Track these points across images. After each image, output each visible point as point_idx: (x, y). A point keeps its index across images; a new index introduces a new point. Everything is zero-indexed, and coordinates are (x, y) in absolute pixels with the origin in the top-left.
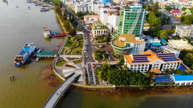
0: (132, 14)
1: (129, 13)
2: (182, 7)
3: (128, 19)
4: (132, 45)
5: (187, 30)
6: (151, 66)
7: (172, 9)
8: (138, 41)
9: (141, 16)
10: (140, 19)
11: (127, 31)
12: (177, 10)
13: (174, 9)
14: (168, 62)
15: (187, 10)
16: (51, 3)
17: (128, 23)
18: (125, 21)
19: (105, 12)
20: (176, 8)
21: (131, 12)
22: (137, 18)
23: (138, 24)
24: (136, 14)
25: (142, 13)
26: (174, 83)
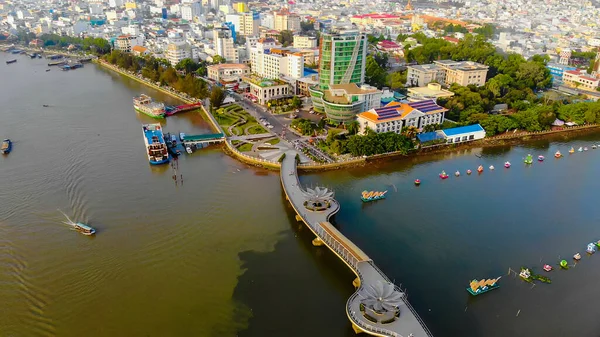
0: (346, 44)
1: (342, 44)
2: (397, 35)
3: (341, 54)
4: (361, 99)
5: (431, 71)
6: (404, 121)
7: (378, 40)
8: (367, 91)
9: (361, 47)
10: (360, 52)
11: (340, 78)
12: (388, 42)
13: (381, 39)
14: (428, 113)
15: (409, 40)
16: (71, 46)
17: (340, 63)
18: (336, 59)
19: (267, 51)
20: (386, 37)
21: (345, 41)
22: (356, 50)
23: (357, 62)
24: (353, 43)
25: (362, 43)
26: (445, 141)
